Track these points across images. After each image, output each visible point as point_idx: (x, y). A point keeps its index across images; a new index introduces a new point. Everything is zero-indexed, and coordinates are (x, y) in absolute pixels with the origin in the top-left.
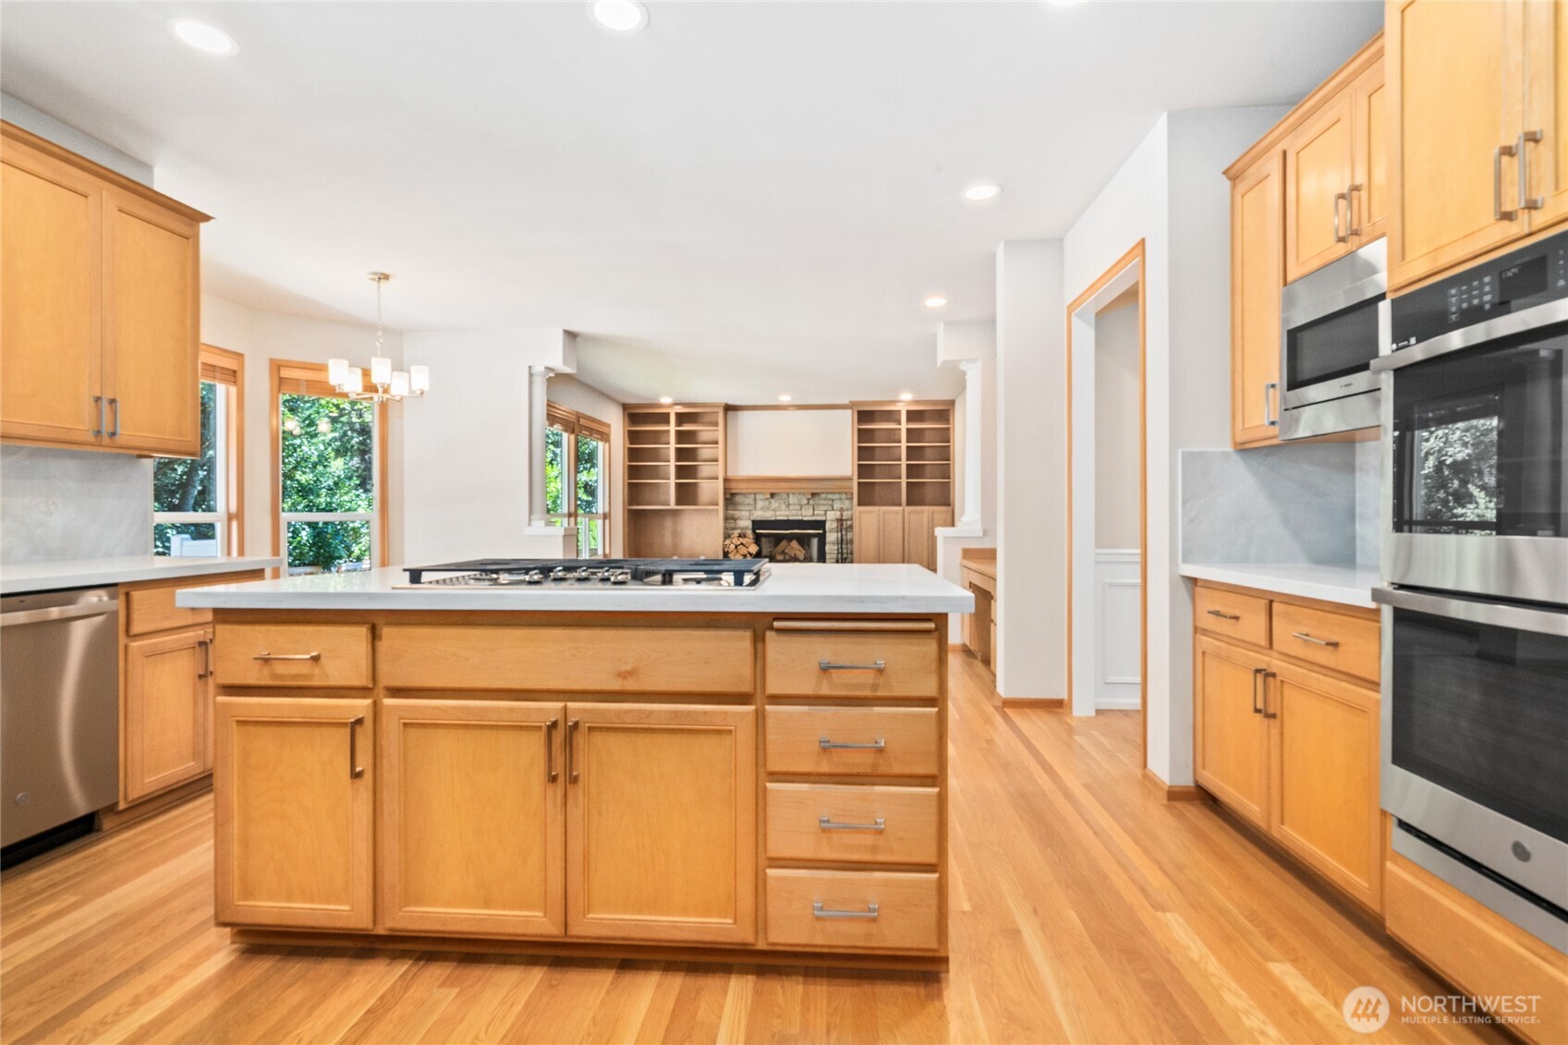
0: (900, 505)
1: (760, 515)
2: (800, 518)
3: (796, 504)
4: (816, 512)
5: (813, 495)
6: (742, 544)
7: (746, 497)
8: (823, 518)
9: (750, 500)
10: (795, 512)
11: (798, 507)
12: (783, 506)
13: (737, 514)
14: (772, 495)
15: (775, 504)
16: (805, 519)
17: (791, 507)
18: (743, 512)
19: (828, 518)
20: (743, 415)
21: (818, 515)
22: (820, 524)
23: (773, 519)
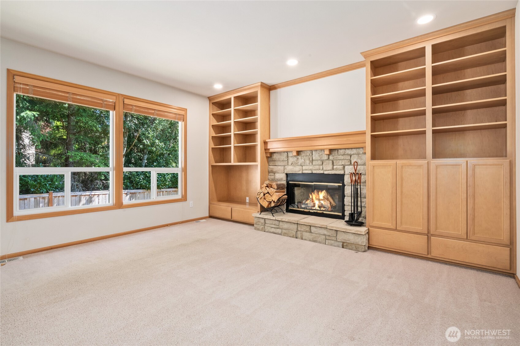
0: (424, 157)
1: (291, 169)
2: (322, 172)
3: (317, 160)
4: (335, 167)
5: (331, 151)
6: (268, 193)
7: (281, 155)
8: (341, 172)
9: (284, 157)
10: (317, 167)
11: (320, 163)
12: (308, 162)
13: (275, 168)
14: (299, 153)
15: (301, 160)
16: (326, 172)
17: (314, 163)
18: (280, 167)
19: (346, 173)
20: (281, 92)
21: (337, 169)
22: (340, 178)
23: (301, 172)
